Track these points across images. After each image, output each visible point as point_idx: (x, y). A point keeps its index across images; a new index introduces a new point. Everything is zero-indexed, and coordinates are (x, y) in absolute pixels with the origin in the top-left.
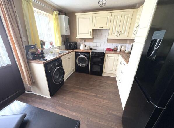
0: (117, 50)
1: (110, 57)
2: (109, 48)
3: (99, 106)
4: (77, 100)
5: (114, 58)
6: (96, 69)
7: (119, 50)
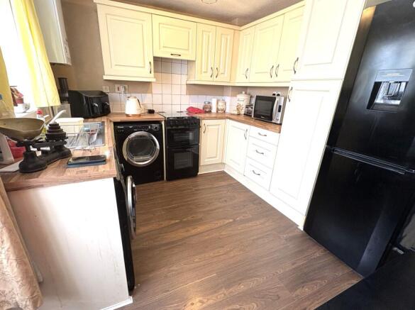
0: (210, 112)
1: (210, 127)
2: (192, 108)
3: (263, 237)
4: (212, 254)
5: (217, 127)
6: (182, 161)
7: (214, 110)
